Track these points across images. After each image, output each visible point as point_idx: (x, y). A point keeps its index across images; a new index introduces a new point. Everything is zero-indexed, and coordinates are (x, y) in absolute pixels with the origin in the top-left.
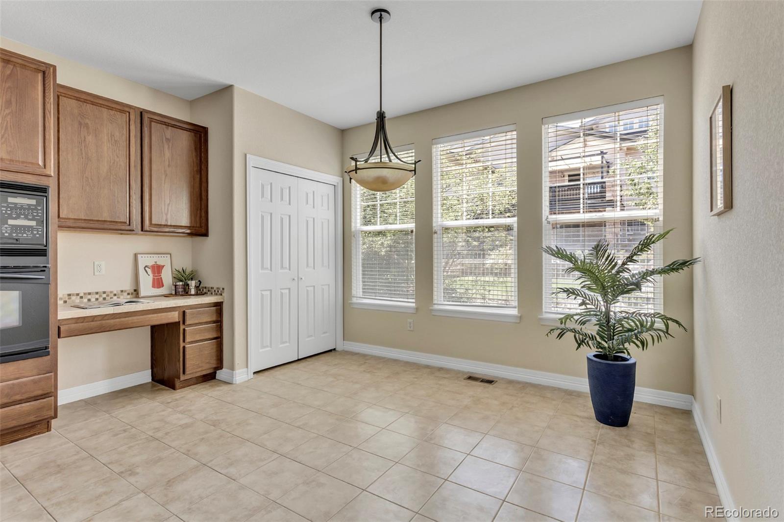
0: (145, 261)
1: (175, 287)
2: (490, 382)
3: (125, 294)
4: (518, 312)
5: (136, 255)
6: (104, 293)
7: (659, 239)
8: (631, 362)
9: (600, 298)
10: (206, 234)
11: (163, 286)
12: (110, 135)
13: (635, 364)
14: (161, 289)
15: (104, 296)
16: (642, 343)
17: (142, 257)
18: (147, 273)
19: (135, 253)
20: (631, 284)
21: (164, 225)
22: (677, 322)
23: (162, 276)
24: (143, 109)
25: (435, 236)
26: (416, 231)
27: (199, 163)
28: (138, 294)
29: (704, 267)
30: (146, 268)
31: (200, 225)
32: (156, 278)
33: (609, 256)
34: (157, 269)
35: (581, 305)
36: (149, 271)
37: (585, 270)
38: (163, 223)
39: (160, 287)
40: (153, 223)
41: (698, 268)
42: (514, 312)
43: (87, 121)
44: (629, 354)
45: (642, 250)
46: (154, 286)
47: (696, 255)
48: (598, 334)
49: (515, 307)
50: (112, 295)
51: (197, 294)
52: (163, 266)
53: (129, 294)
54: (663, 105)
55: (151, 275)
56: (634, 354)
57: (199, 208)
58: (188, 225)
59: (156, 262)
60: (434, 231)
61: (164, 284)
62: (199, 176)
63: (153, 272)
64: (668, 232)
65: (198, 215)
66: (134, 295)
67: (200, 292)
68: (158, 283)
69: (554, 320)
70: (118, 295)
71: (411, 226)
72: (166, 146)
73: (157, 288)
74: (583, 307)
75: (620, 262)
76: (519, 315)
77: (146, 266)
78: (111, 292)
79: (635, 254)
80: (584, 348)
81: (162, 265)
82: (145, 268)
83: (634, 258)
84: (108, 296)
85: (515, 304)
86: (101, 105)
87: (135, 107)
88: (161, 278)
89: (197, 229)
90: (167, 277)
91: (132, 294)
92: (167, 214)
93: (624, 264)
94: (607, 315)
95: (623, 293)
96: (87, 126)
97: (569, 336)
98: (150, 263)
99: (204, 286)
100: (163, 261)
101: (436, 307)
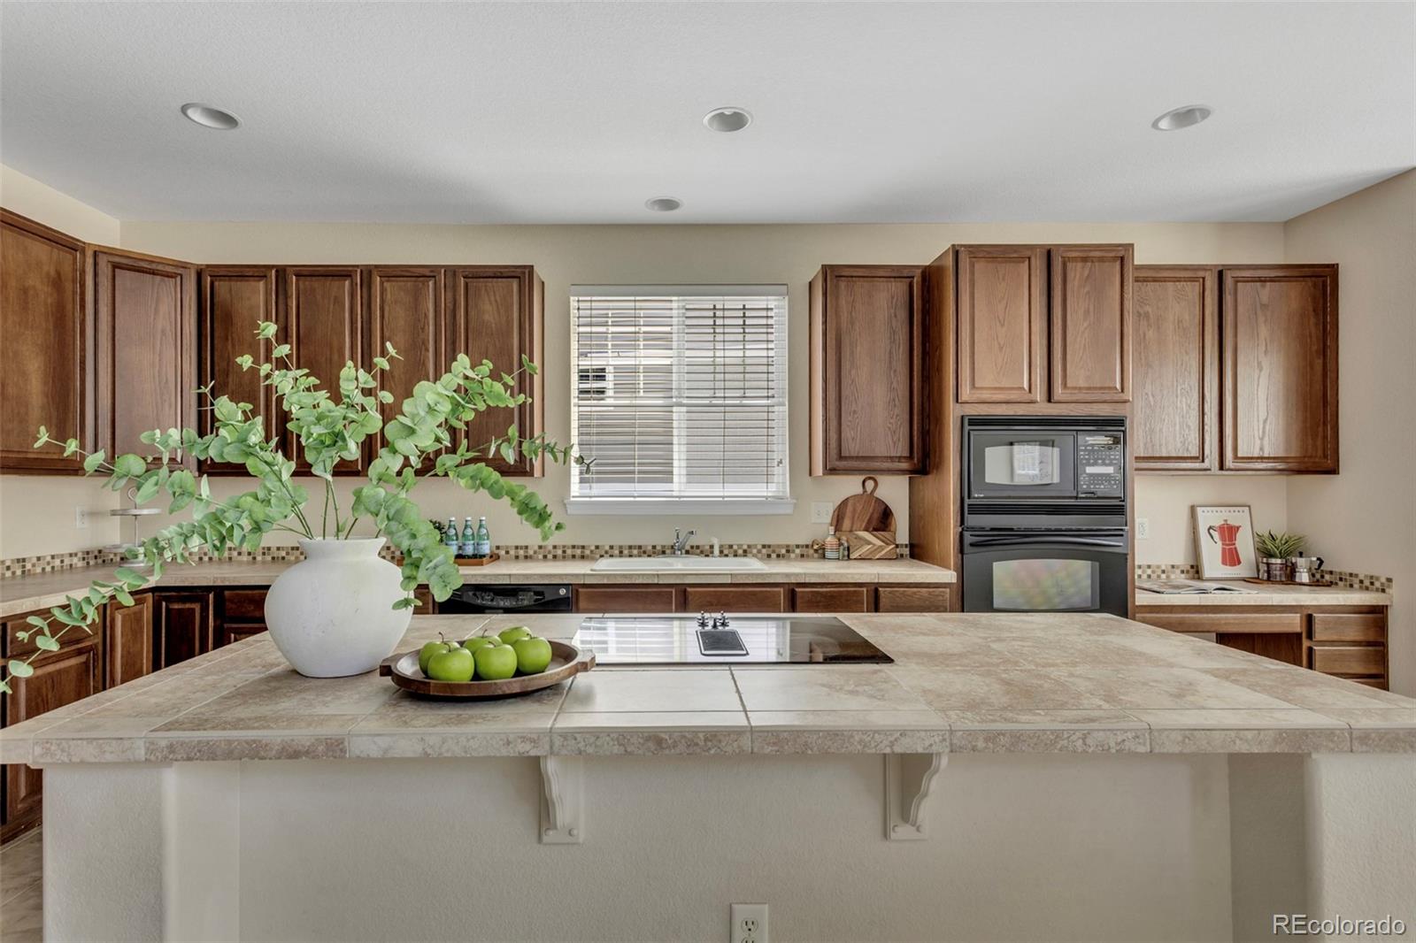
0: (1208, 518)
1: (1268, 567)
3: (1178, 571)
5: (1193, 509)
6: (1149, 567)
11: (1239, 563)
12: (1176, 321)
14: (1238, 567)
15: (1149, 572)
17: (1203, 512)
18: (1212, 538)
19: (1191, 504)
21: (1258, 458)
23: (1237, 545)
24: (1223, 265)
27: (1321, 335)
28: (1197, 572)
30: (1211, 531)
31: (1324, 454)
32: (1227, 547)
34: (1229, 532)
36: (1216, 535)
38: (1256, 455)
39: (1235, 565)
40: (1239, 455)
43: (1148, 309)
46: (1224, 563)
50: (1159, 572)
52: (1238, 528)
53: (1183, 572)
55: (1220, 543)
57: (1322, 420)
59: (1226, 521)
61: (1241, 560)
62: (1321, 361)
63: (1223, 539)
65: (1321, 434)
66: (1191, 575)
67: (1321, 579)
68: (1231, 558)
70: (1168, 572)
72: (1261, 319)
73: (1230, 565)
77: (1210, 528)
78: (1158, 567)
81: (1237, 525)
82: (1209, 530)
84: (1153, 572)
86: (1164, 280)
87: (1212, 265)
88: (1236, 548)
89: (1317, 460)
90: (1246, 546)
91: (1188, 572)
92: (1262, 439)
96: (1147, 315)
98: (1218, 523)
99: (1329, 569)
100: (1238, 518)
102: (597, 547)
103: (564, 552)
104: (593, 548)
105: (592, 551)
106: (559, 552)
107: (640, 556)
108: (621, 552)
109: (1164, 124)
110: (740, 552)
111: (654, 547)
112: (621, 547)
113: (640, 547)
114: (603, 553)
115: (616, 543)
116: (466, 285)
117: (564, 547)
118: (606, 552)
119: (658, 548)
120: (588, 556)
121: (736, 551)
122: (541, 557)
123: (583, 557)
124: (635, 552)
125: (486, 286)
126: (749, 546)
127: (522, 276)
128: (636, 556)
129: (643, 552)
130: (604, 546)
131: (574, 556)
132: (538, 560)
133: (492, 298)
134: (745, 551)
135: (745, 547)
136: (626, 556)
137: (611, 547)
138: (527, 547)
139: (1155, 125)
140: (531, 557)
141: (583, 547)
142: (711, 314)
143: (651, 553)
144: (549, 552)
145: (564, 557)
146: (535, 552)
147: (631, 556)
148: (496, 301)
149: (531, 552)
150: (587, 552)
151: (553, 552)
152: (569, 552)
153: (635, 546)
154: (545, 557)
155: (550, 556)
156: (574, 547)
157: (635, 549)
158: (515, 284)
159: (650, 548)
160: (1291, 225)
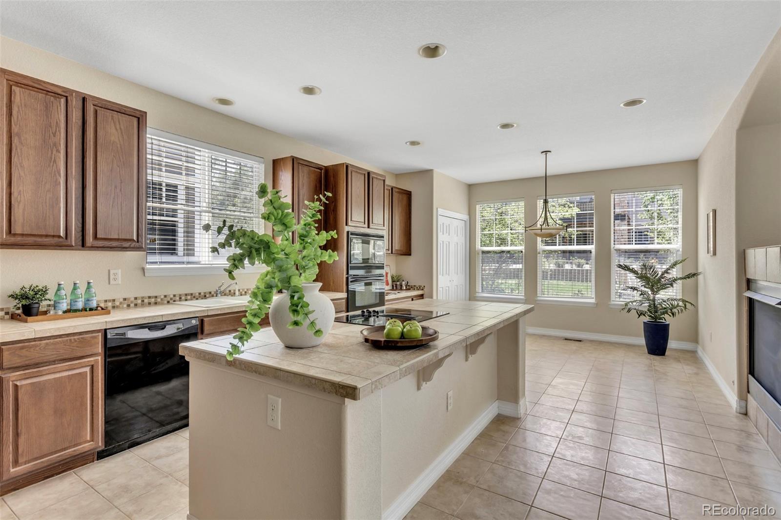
2: (580, 341)
4: (596, 301)
7: (681, 262)
8: (667, 323)
9: (650, 293)
10: (410, 255)
13: (669, 324)
16: (673, 314)
20: (668, 284)
22: (690, 303)
25: (538, 255)
26: (525, 252)
29: (704, 276)
33: (654, 270)
35: (641, 295)
37: (642, 277)
41: (700, 277)
42: (593, 301)
44: (665, 320)
45: (672, 268)
47: (700, 270)
48: (648, 311)
49: (593, 298)
51: (407, 289)
54: (682, 190)
56: (668, 319)
58: (399, 249)
60: (538, 252)
64: (686, 259)
69: (622, 305)
71: (521, 248)
74: (642, 296)
75: (660, 273)
76: (596, 302)
79: (669, 269)
80: (642, 317)
83: (669, 271)
85: (594, 296)
93: (662, 274)
94: (654, 300)
95: (662, 289)
97: (634, 312)
101: (539, 298)
102: (165, 296)
103: (143, 301)
104: (163, 297)
105: (162, 299)
106: (139, 301)
107: (191, 300)
108: (180, 298)
109: (408, 144)
110: (243, 293)
111: (200, 294)
112: (180, 295)
113: (192, 294)
114: (169, 300)
115: (177, 292)
116: (96, 112)
117: (143, 297)
118: (171, 299)
119: (202, 294)
120: (159, 302)
121: (241, 293)
122: (125, 306)
123: (156, 303)
124: (189, 297)
125: (112, 116)
126: (247, 290)
127: (140, 118)
128: (189, 300)
129: (193, 297)
130: (169, 295)
131: (150, 304)
132: (123, 308)
133: (118, 127)
134: (246, 292)
135: (246, 290)
136: (183, 300)
137: (174, 296)
138: (114, 300)
139: (406, 143)
140: (118, 307)
141: (156, 297)
142: (224, 164)
143: (198, 297)
144: (132, 302)
145: (142, 305)
146: (121, 303)
147: (186, 300)
148: (121, 129)
149: (117, 303)
150: (159, 300)
151: (135, 302)
152: (146, 301)
153: (189, 294)
154: (129, 306)
155: (132, 305)
156: (150, 297)
157: (189, 295)
158: (135, 121)
159: (197, 294)
160: (398, 176)
